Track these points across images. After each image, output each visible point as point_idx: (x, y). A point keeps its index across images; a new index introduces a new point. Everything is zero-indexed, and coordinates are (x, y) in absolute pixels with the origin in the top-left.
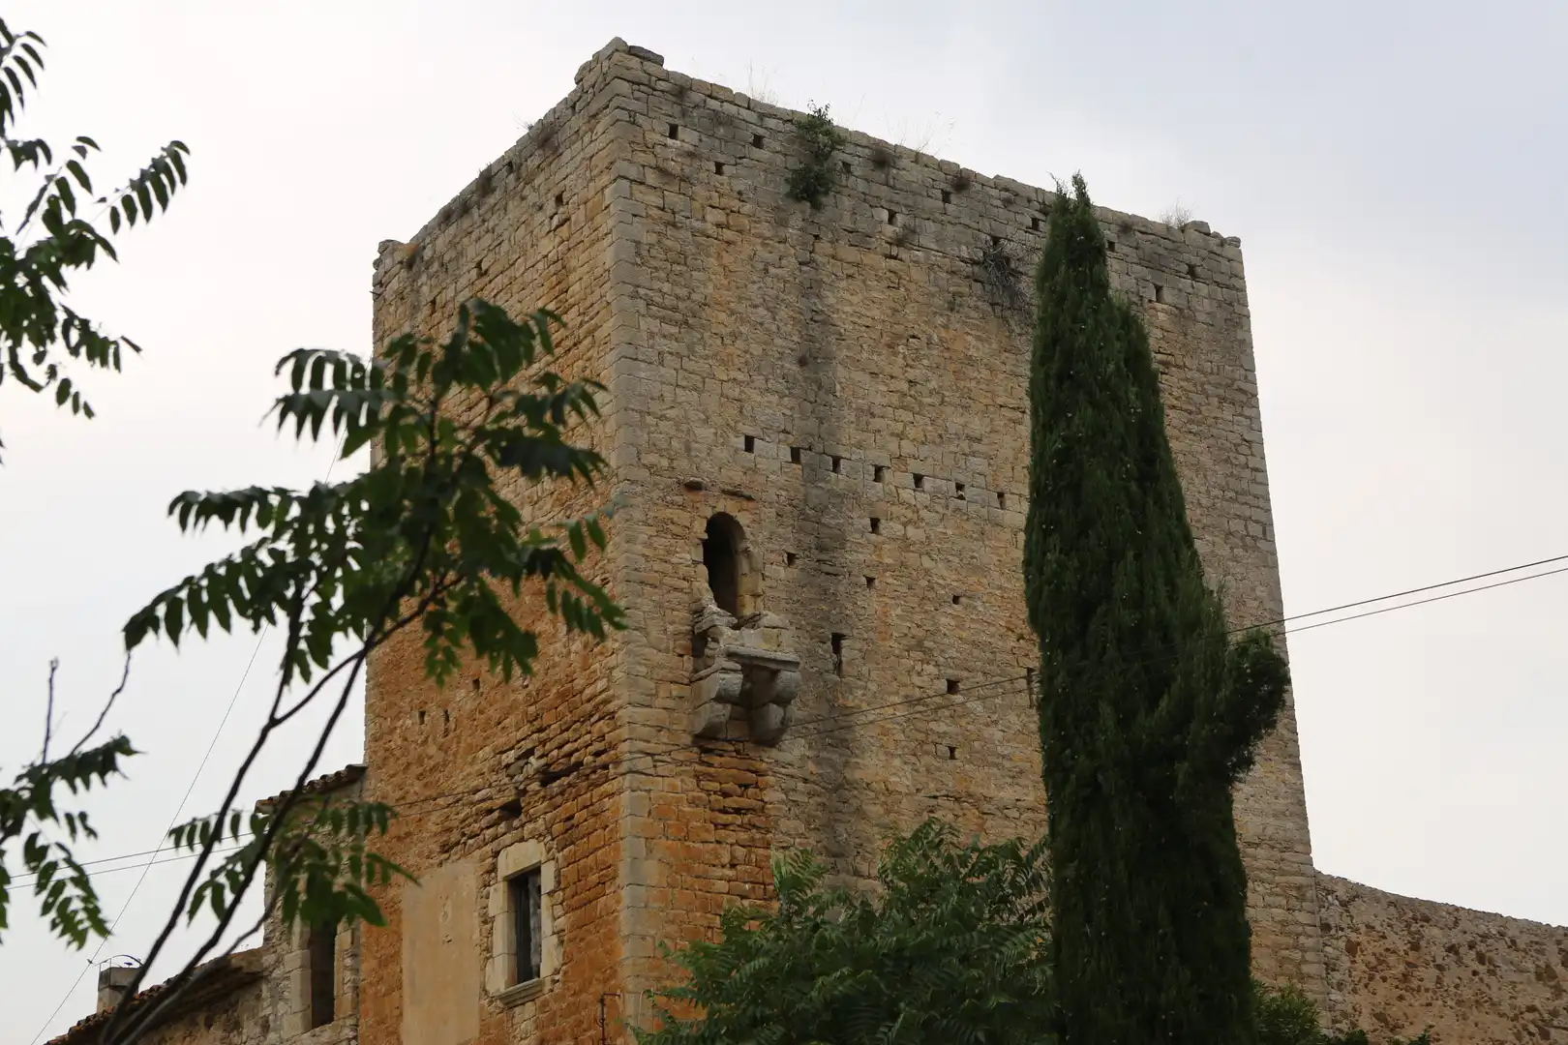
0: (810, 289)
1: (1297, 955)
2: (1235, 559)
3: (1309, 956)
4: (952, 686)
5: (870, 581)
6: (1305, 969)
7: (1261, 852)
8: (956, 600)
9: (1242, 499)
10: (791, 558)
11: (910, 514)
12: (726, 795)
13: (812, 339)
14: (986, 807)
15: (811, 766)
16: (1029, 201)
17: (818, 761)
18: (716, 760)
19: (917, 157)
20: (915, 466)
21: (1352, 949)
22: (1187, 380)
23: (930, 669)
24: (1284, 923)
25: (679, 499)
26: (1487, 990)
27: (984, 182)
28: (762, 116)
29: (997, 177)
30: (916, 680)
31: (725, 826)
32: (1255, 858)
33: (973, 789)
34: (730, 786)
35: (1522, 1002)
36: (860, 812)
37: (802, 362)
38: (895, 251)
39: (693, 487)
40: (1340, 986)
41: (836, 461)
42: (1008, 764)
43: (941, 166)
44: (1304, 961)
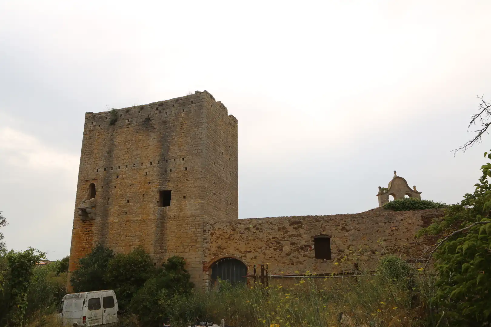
0: (112, 140)
1: (196, 238)
2: (193, 159)
3: (199, 238)
4: (128, 201)
5: (115, 187)
6: (198, 240)
7: (191, 218)
8: (131, 186)
9: (197, 146)
10: (102, 187)
11: (124, 173)
12: (87, 229)
13: (110, 148)
14: (132, 222)
15: (100, 221)
16: (156, 105)
17: (101, 220)
18: (86, 224)
19: (134, 107)
20: (126, 164)
21: (212, 234)
22: (187, 125)
23: (124, 199)
24: (194, 232)
25: (85, 183)
26: (258, 236)
27: (147, 106)
28: (107, 114)
29: (150, 103)
30: (121, 202)
31: (86, 234)
32: (189, 220)
33: (129, 219)
34: (88, 227)
35: (271, 237)
36: (108, 227)
37: (108, 153)
38: (128, 126)
39: (87, 181)
40: (207, 243)
41: (112, 168)
42: (136, 213)
43: (139, 107)
44: (198, 239)
